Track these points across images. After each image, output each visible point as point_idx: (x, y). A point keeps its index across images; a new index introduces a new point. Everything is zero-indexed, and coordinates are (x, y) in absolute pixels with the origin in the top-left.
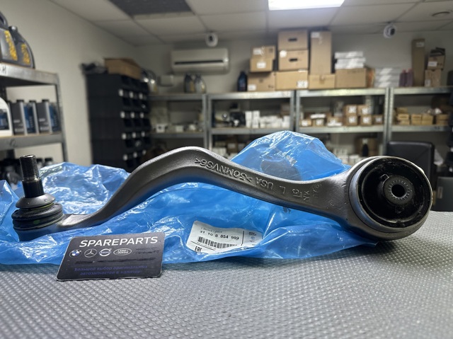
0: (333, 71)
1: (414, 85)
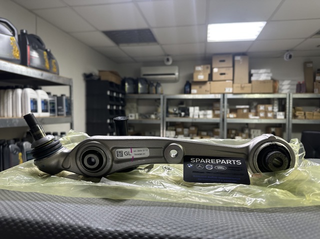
0: (250, 82)
1: (307, 92)
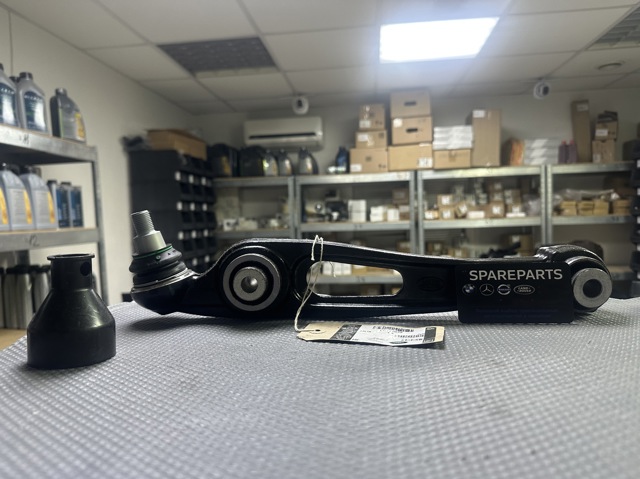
1: (579, 160)
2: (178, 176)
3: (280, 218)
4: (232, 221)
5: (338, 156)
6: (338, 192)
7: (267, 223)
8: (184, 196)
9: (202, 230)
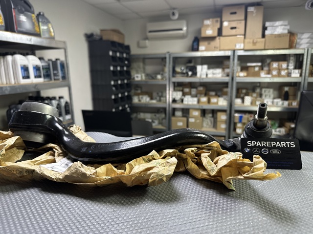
0: (264, 36)
2: (111, 53)
3: (162, 74)
4: (139, 76)
5: (194, 41)
6: (193, 61)
7: (156, 77)
8: (113, 63)
9: (123, 80)
